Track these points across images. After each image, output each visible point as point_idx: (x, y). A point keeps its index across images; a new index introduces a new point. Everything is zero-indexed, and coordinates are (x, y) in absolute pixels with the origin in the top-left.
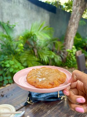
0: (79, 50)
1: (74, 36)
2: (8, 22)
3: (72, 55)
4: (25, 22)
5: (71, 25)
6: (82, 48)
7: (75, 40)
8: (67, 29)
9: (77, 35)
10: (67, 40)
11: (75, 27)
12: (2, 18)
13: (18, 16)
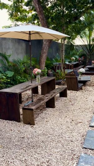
0: (49, 70)
1: (45, 60)
2: (5, 53)
3: (45, 74)
4: (13, 51)
5: (43, 53)
6: (51, 68)
7: (46, 63)
8: (41, 56)
9: (47, 59)
10: (41, 63)
11: (46, 55)
12: (2, 51)
13: (9, 48)
